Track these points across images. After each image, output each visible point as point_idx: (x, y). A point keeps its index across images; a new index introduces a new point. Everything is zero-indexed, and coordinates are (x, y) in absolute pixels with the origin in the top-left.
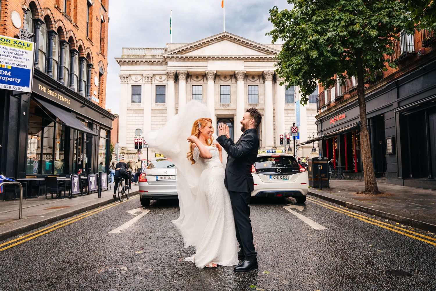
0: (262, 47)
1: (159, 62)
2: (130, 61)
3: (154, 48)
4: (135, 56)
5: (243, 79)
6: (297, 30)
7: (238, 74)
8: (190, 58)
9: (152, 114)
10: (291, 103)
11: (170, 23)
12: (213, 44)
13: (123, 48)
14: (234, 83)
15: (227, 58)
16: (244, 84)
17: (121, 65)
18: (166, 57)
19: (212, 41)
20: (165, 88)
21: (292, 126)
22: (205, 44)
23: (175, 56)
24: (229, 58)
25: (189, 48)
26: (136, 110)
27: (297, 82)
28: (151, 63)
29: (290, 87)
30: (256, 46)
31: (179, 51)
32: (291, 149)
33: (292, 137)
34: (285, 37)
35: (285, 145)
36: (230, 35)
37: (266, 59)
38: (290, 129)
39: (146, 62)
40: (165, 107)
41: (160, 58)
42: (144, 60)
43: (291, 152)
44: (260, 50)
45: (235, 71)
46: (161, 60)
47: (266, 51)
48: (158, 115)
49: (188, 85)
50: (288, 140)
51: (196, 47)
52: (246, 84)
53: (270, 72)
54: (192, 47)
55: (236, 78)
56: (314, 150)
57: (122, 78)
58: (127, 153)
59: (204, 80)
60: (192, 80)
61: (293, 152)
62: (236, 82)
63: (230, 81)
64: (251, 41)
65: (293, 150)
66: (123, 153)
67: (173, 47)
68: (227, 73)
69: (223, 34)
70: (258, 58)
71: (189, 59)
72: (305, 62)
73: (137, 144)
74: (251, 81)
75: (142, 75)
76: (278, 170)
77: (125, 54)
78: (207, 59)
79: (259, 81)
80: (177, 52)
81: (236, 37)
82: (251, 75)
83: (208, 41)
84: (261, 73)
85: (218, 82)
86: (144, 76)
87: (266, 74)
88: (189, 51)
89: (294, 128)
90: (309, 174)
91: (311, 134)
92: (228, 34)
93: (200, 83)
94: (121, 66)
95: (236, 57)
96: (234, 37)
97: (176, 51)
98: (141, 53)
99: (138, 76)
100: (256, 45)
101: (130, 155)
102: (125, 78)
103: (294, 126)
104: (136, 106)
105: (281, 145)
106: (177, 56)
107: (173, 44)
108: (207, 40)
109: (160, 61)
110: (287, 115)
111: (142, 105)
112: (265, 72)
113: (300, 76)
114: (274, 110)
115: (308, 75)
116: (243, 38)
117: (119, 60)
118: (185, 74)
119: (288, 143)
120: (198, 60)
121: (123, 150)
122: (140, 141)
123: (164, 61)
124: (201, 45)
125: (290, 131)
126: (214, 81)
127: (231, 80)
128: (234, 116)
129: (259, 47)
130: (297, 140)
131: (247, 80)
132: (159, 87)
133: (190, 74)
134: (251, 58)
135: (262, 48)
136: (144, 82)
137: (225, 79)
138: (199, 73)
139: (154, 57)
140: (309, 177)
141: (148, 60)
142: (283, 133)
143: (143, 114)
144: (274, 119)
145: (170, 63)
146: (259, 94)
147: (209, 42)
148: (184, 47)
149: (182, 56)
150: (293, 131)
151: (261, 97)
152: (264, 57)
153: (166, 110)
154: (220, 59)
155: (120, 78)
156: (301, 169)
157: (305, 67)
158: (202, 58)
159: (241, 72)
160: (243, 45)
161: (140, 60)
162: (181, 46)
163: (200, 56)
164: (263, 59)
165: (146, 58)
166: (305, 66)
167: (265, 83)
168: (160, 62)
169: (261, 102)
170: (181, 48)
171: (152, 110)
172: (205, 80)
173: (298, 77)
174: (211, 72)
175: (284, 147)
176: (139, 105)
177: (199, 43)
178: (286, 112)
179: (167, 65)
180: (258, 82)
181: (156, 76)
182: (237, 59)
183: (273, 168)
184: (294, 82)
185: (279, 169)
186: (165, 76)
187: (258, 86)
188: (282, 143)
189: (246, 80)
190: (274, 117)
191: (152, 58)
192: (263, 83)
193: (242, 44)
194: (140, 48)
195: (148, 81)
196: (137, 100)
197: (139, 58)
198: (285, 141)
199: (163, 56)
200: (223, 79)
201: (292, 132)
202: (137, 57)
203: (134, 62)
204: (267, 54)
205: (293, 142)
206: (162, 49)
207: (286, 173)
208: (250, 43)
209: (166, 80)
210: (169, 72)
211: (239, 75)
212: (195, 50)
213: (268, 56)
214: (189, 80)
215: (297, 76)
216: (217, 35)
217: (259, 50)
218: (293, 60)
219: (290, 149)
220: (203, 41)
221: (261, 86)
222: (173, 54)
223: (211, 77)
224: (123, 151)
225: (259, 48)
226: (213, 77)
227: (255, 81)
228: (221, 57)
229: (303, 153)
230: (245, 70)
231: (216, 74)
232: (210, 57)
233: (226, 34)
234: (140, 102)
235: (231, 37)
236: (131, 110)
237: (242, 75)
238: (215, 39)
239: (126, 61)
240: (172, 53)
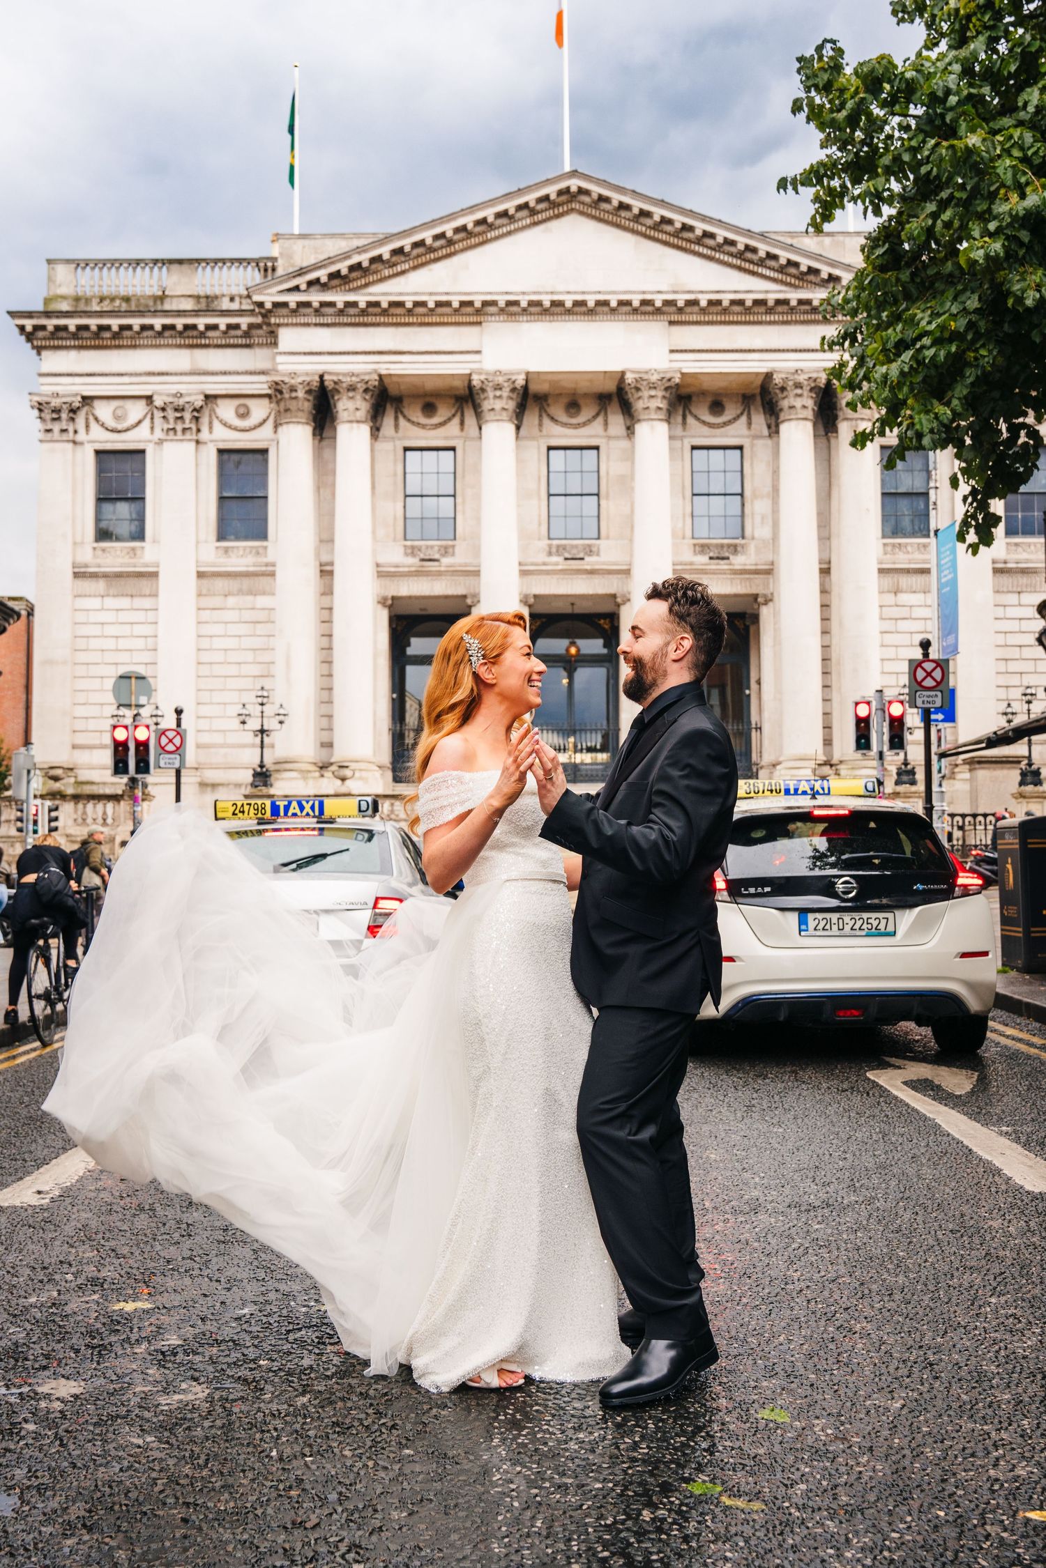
0: (763, 249)
1: (233, 333)
2: (86, 328)
3: (207, 261)
4: (113, 299)
5: (662, 415)
6: (941, 159)
7: (638, 389)
8: (393, 311)
9: (199, 595)
10: (913, 534)
11: (291, 130)
12: (509, 233)
13: (49, 262)
14: (617, 438)
15: (581, 309)
16: (671, 438)
17: (39, 350)
18: (268, 306)
19: (504, 221)
20: (266, 461)
21: (918, 654)
22: (470, 234)
23: (316, 297)
24: (591, 304)
25: (386, 256)
26: (119, 575)
27: (939, 432)
28: (191, 337)
29: (903, 459)
30: (733, 243)
31: (335, 275)
32: (912, 772)
33: (915, 710)
34: (881, 199)
35: (881, 755)
36: (596, 190)
37: (785, 308)
38: (905, 667)
39: (167, 334)
40: (270, 559)
41: (241, 313)
42: (158, 323)
43: (913, 788)
44: (751, 262)
45: (623, 373)
46: (244, 322)
47: (781, 270)
48: (231, 601)
49: (380, 445)
50: (897, 728)
51: (420, 250)
52: (682, 438)
53: (801, 378)
54: (399, 252)
55: (627, 409)
56: (1029, 779)
57: (48, 415)
58: (76, 798)
59: (462, 423)
60: (402, 421)
61: (921, 787)
62: (630, 430)
63: (597, 426)
64: (704, 218)
65: (920, 776)
66: (53, 795)
67: (304, 255)
68: (584, 386)
69: (563, 185)
70: (741, 303)
71: (385, 312)
72: (982, 325)
73: (126, 749)
74: (704, 423)
75: (149, 399)
76: (840, 887)
77: (63, 291)
78: (478, 312)
79: (749, 424)
80: (324, 279)
81: (627, 200)
82: (703, 393)
83: (483, 221)
84: (759, 382)
85: (535, 430)
86: (158, 402)
87: (783, 389)
88: (386, 272)
89: (929, 666)
90: (1005, 901)
91: (1016, 694)
92: (585, 185)
93: (446, 438)
94: (44, 353)
95: (628, 303)
96: (616, 198)
97: (322, 274)
98: (142, 284)
99: (129, 404)
100: (731, 236)
101: (90, 806)
102: (64, 415)
103: (926, 655)
104: (116, 556)
105: (858, 755)
106: (328, 297)
107: (303, 236)
108: (479, 215)
109: (237, 327)
110: (890, 599)
111: (149, 553)
112: (777, 379)
113: (955, 402)
114: (825, 571)
115: (996, 394)
116: (662, 203)
117: (29, 324)
118: (366, 390)
119: (897, 741)
120: (434, 319)
121: (56, 779)
122: (142, 734)
123: (259, 326)
124: (451, 242)
125: (905, 679)
126: (518, 428)
127: (600, 419)
128: (618, 606)
129: (747, 248)
130: (941, 725)
131: (684, 417)
132: (235, 457)
133: (393, 391)
134: (703, 303)
135: (762, 254)
136: (158, 434)
137: (571, 416)
138: (440, 384)
139: (207, 304)
140: (1005, 921)
141: (180, 323)
142: (870, 694)
143: (156, 595)
144: (825, 619)
145: (289, 338)
146: (747, 493)
147: (491, 227)
148: (360, 250)
149: (351, 297)
150: (919, 684)
151: (758, 507)
152: (771, 298)
153: (272, 574)
154: (546, 312)
155: (36, 412)
156: (960, 881)
157: (983, 352)
158: (456, 310)
159: (654, 378)
160: (664, 237)
161: (136, 322)
162: (342, 246)
163: (444, 298)
164: (770, 311)
165: (166, 313)
166: (983, 346)
167: (777, 432)
168: (239, 333)
169: (756, 535)
170: (346, 256)
171: (200, 575)
172: (470, 420)
173: (948, 404)
174: (500, 379)
175: (875, 763)
176: (133, 549)
177: (438, 230)
178: (888, 581)
179: (275, 344)
180: (745, 431)
181: (220, 401)
182: (635, 311)
183: (817, 872)
184: (926, 430)
185: (844, 881)
186: (266, 401)
187: (741, 448)
188: (863, 741)
189: (680, 419)
190: (825, 606)
191: (196, 313)
192: (766, 432)
193: (660, 236)
194: (138, 262)
195: (179, 427)
196: (124, 528)
197: (130, 313)
198: (879, 735)
199: (256, 298)
200: (564, 418)
201: (916, 685)
202: (124, 307)
203: (107, 335)
204: (789, 285)
205: (919, 735)
206: (249, 261)
207: (885, 901)
208: (700, 227)
209: (270, 423)
210: (286, 379)
211: (646, 393)
212: (415, 268)
213: (794, 296)
214: (388, 422)
215: (940, 399)
216: (529, 189)
217: (747, 265)
218: (923, 318)
219: (905, 774)
220: (459, 222)
221: (759, 450)
222: (303, 287)
223: (498, 405)
224: (57, 786)
225: (749, 255)
226: (511, 405)
227: (725, 424)
228: (554, 303)
229: (974, 796)
230: (676, 365)
231: (526, 388)
232: (494, 303)
233: (574, 184)
234: (140, 535)
235: (602, 199)
236: (94, 576)
237: (660, 393)
238: (520, 208)
239: (65, 328)
240: (302, 281)
